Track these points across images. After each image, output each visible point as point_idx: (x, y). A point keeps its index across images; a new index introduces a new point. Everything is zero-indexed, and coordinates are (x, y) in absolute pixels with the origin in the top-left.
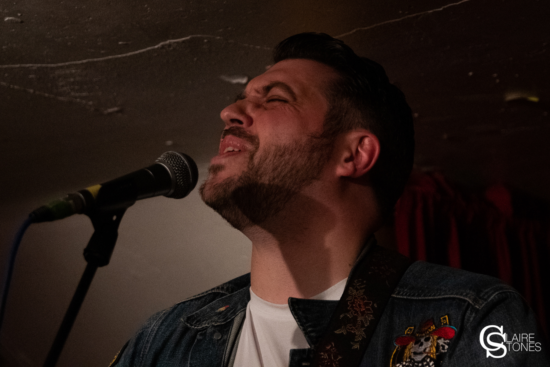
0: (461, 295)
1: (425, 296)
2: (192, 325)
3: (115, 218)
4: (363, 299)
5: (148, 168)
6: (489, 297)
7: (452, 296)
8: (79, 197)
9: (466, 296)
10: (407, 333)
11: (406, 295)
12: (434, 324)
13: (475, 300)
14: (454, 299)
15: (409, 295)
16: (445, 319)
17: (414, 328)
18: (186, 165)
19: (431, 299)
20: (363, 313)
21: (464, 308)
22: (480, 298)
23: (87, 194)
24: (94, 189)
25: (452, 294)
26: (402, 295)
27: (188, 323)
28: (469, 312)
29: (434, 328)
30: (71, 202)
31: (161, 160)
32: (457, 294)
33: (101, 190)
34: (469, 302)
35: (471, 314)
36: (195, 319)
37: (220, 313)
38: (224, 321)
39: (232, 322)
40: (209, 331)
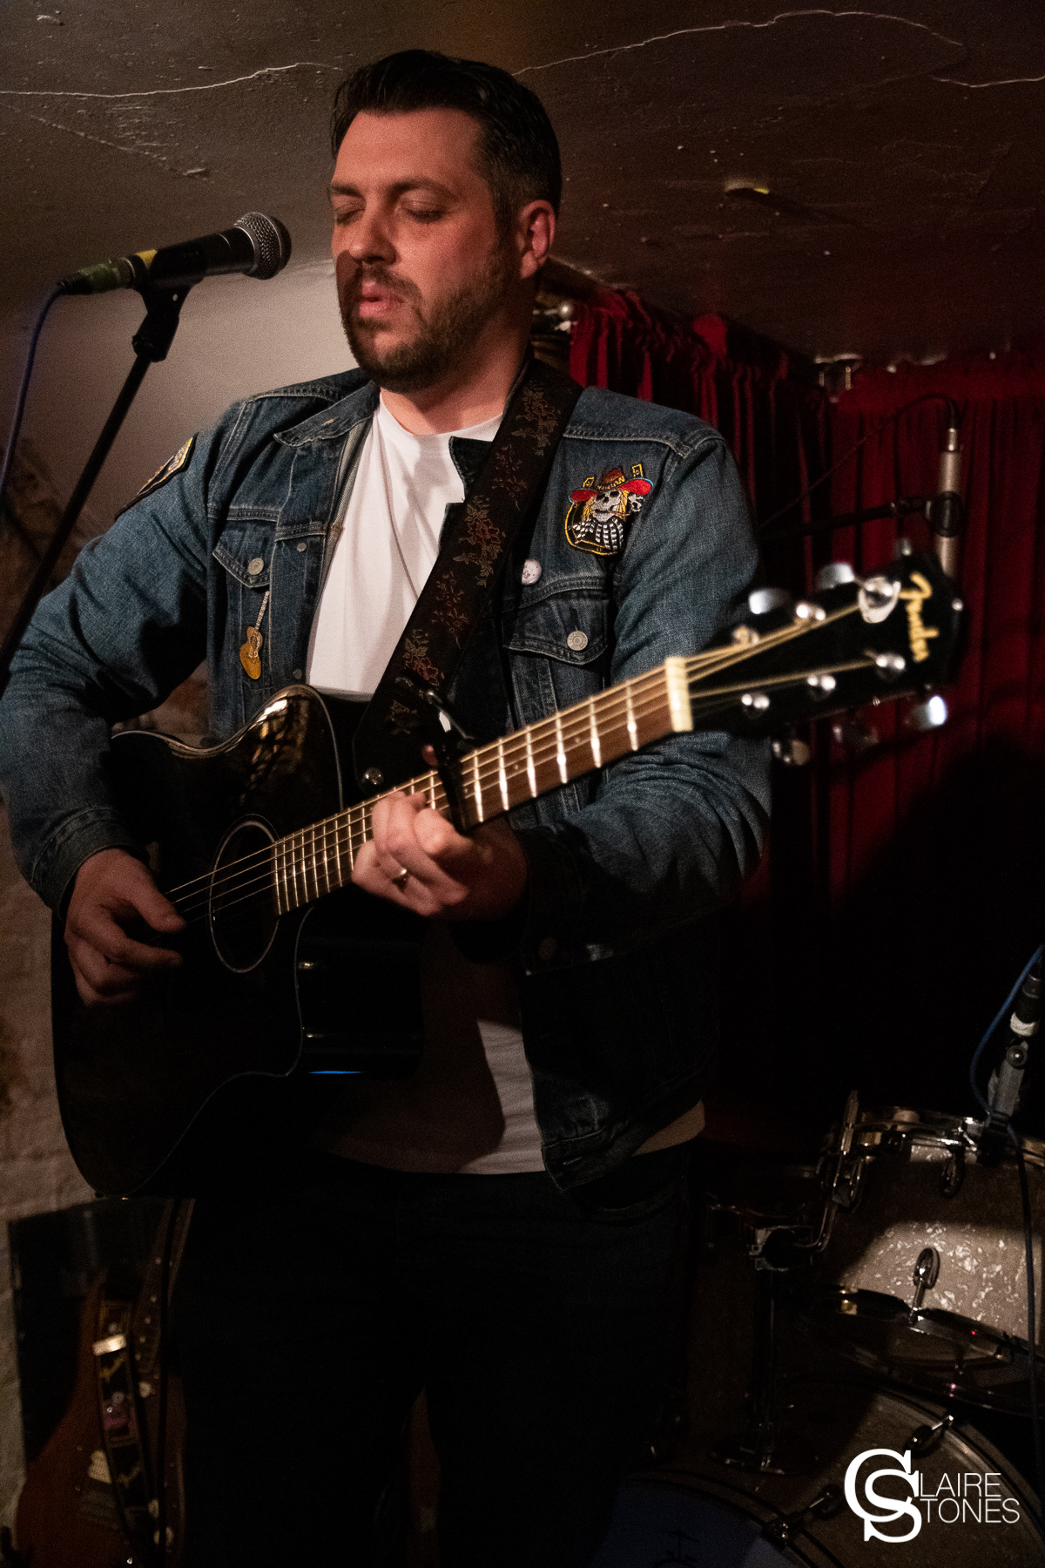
0: (660, 437)
1: (608, 436)
2: (289, 443)
3: (175, 297)
5: (224, 233)
6: (695, 443)
7: (648, 439)
8: (127, 263)
9: (667, 438)
10: (586, 486)
11: (581, 434)
12: (624, 474)
13: (678, 445)
14: (650, 443)
15: (586, 435)
16: (639, 468)
17: (595, 479)
18: (275, 233)
19: (618, 441)
21: (663, 456)
22: (685, 443)
23: (138, 261)
24: (147, 255)
25: (647, 436)
26: (576, 434)
27: (284, 440)
28: (669, 460)
29: (624, 480)
30: (115, 270)
31: (242, 223)
32: (654, 436)
33: (156, 257)
34: (670, 448)
35: (672, 463)
36: (293, 435)
37: (327, 426)
38: (334, 434)
39: (346, 435)
40: (315, 446)
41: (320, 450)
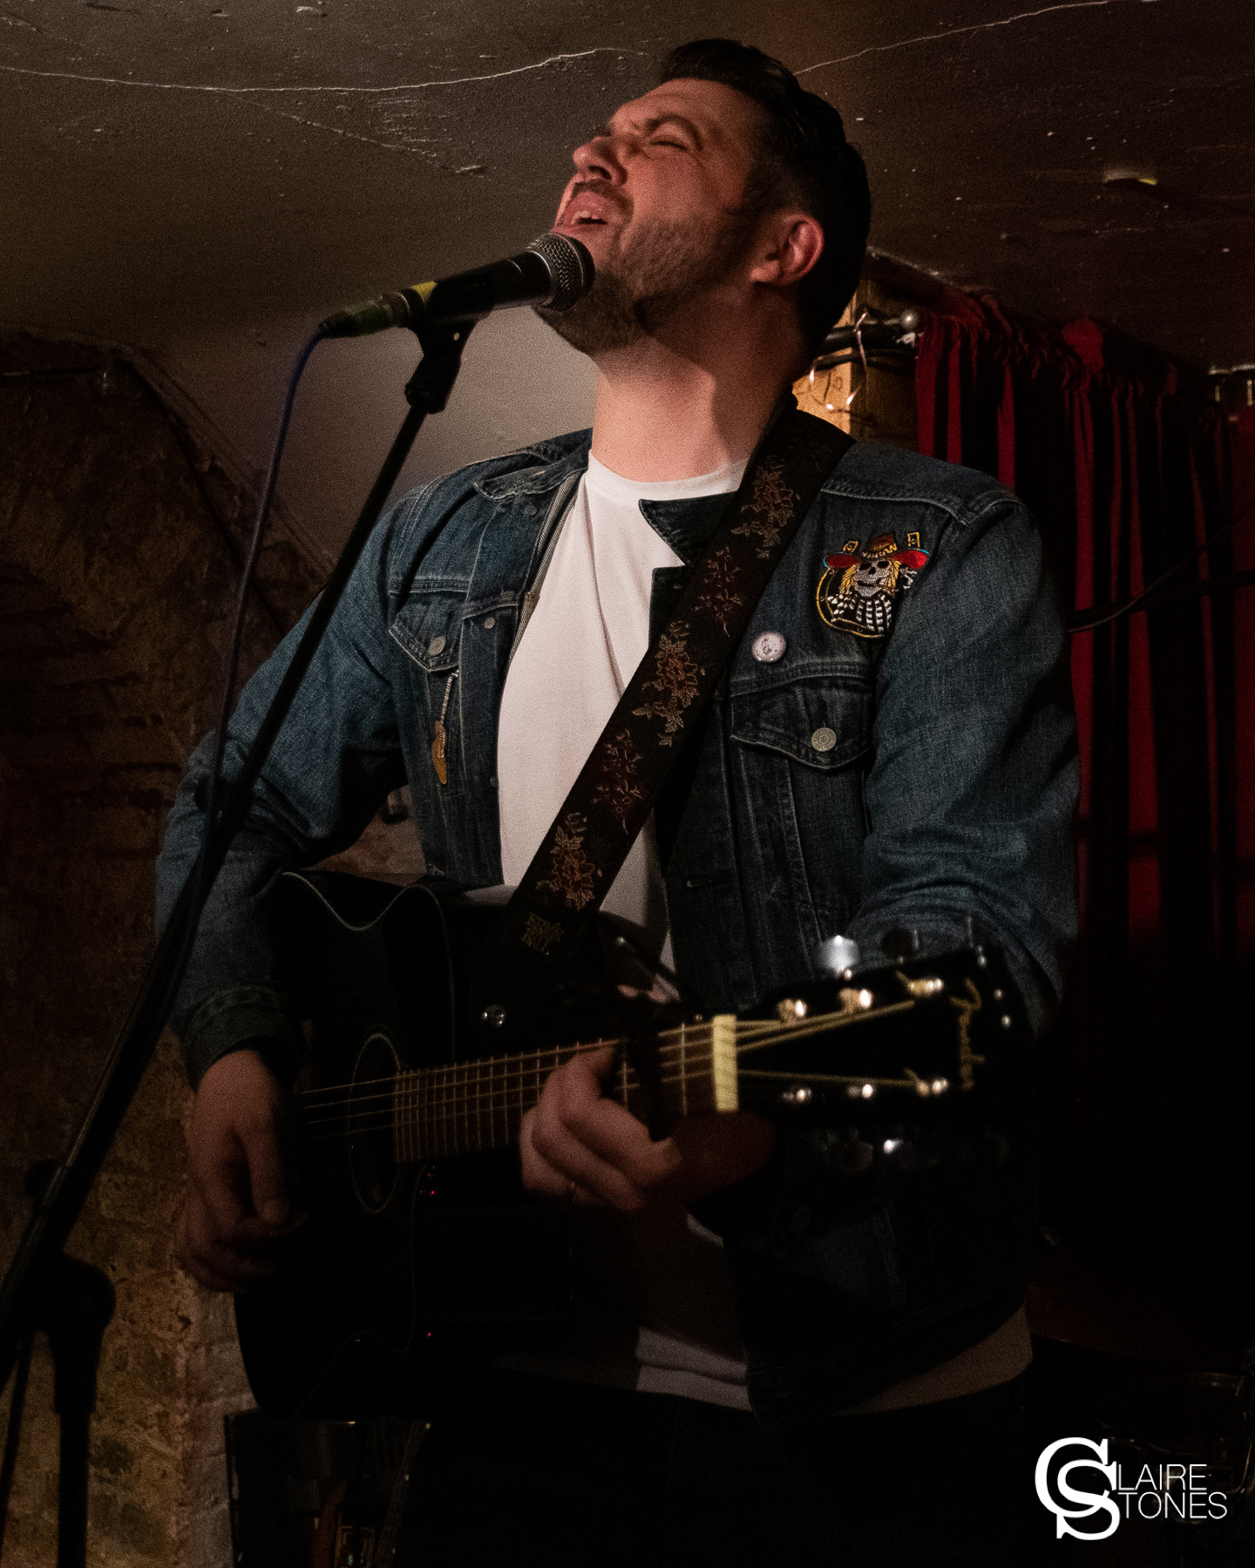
0: (940, 500)
1: (877, 495)
2: (490, 494)
3: (456, 337)
4: (779, 486)
5: (513, 259)
6: (982, 508)
7: (924, 500)
8: (400, 298)
9: (947, 503)
10: (847, 551)
11: (845, 491)
12: (896, 541)
13: (961, 512)
14: (927, 505)
15: (851, 492)
16: (915, 537)
17: (859, 544)
19: (888, 501)
20: (777, 507)
21: (942, 522)
22: (969, 510)
23: (413, 296)
24: (425, 288)
25: (923, 497)
26: (838, 490)
27: (484, 490)
28: (950, 529)
29: (895, 549)
30: (386, 307)
31: (535, 247)
32: (932, 498)
33: (435, 292)
34: (950, 515)
35: (953, 533)
36: (496, 486)
37: (537, 478)
38: (542, 489)
39: (556, 489)
40: (516, 502)
41: (522, 507)
